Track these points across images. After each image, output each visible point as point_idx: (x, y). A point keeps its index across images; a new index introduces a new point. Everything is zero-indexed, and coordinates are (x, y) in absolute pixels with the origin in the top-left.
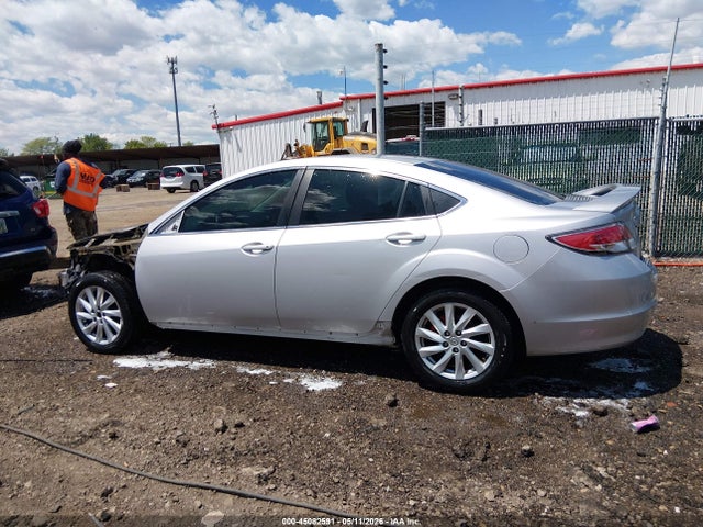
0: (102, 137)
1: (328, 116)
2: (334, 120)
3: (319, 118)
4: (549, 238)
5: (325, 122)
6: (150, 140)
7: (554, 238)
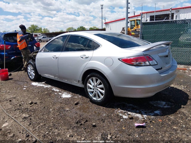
0: (84, 27)
1: (135, 19)
2: (137, 20)
3: (132, 20)
4: (119, 59)
5: (134, 21)
6: (95, 27)
7: (120, 59)
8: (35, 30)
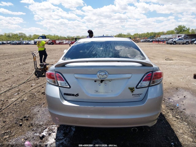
8: (181, 31)
